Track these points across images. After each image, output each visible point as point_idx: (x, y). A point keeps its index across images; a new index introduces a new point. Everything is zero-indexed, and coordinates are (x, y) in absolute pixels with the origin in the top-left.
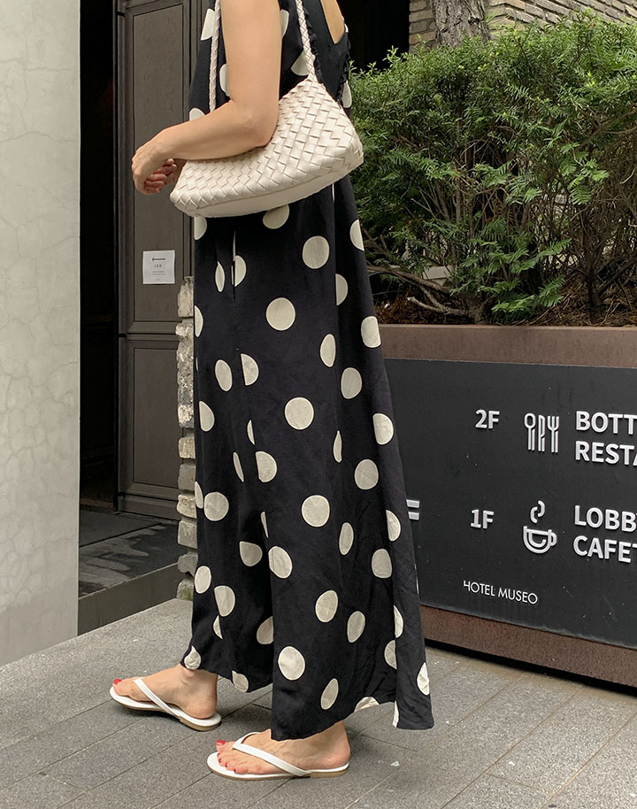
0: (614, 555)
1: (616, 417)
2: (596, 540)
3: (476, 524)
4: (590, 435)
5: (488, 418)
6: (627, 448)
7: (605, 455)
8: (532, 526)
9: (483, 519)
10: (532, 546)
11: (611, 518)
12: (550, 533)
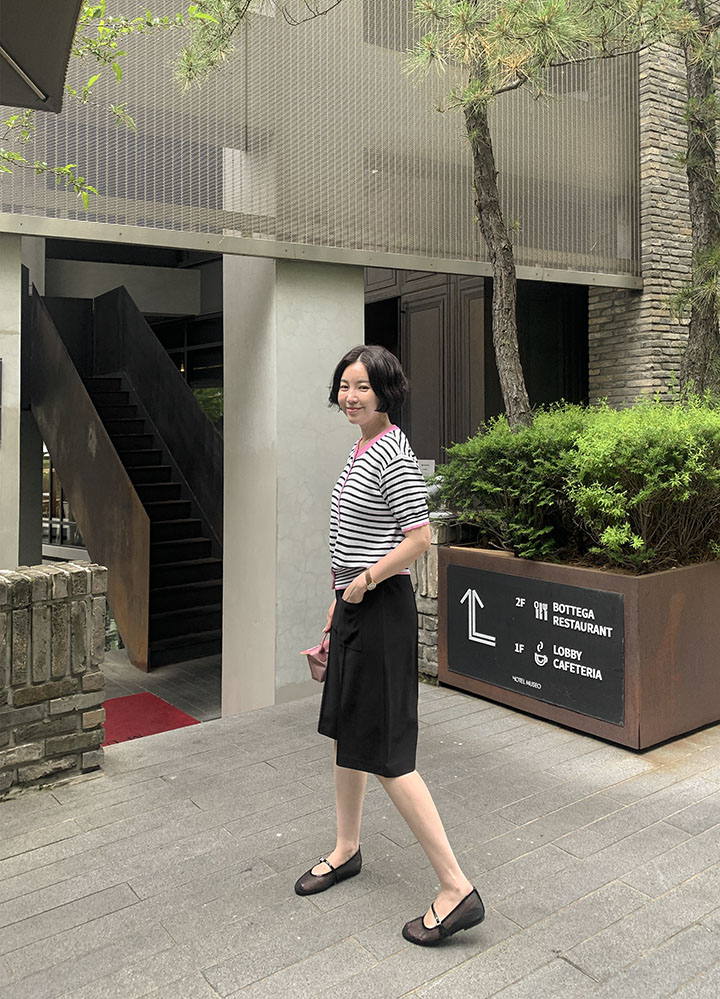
2: (562, 662)
3: (517, 650)
4: (558, 614)
5: (521, 602)
7: (564, 623)
8: (538, 653)
9: (519, 648)
12: (545, 657)
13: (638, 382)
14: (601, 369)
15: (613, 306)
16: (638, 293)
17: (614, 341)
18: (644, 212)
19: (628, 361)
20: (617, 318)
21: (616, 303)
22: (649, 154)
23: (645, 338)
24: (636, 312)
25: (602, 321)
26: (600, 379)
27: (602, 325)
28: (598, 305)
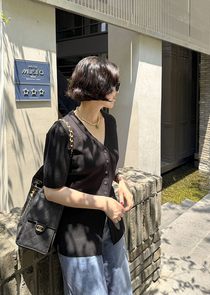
25: (206, 67)
26: (204, 85)
27: (206, 69)
28: (204, 63)
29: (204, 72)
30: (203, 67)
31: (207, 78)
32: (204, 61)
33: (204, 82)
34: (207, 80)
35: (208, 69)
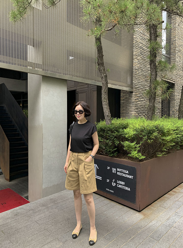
0: (121, 187)
1: (121, 170)
2: (119, 185)
3: (107, 181)
4: (119, 171)
5: (109, 168)
6: (122, 174)
7: (120, 174)
8: (113, 182)
9: (108, 181)
10: (113, 185)
11: (121, 182)
12: (115, 183)
13: (131, 113)
14: (123, 109)
15: (126, 95)
16: (132, 92)
17: (126, 103)
18: (134, 74)
19: (129, 108)
20: (127, 98)
21: (127, 94)
22: (135, 61)
23: (133, 103)
24: (131, 97)
25: (124, 98)
26: (123, 112)
27: (124, 99)
28: (123, 95)
29: (123, 102)
30: (122, 98)
31: (125, 107)
32: (123, 93)
33: (122, 110)
34: (125, 108)
35: (125, 100)
